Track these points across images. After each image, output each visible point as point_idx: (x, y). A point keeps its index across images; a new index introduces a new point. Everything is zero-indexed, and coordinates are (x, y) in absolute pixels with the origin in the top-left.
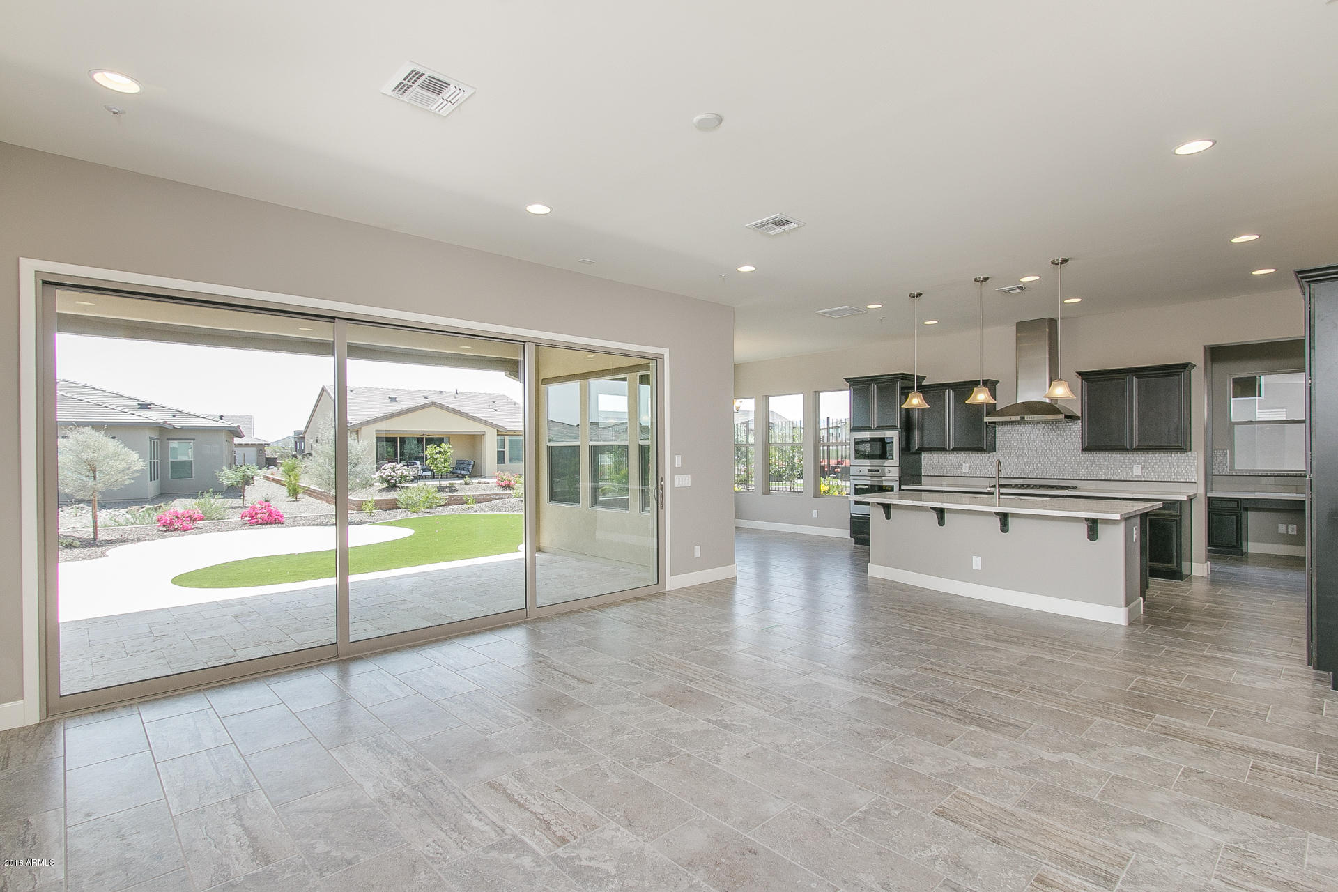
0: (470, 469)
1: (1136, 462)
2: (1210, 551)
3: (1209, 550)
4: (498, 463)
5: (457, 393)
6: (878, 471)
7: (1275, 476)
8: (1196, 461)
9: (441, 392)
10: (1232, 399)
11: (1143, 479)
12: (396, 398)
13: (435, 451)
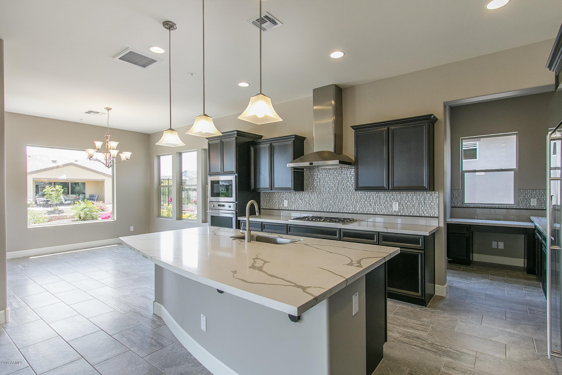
0: (96, 199)
1: (395, 200)
2: (449, 262)
3: (449, 260)
6: (223, 206)
7: (490, 208)
8: (438, 199)
10: (463, 160)
11: (399, 214)
12: (56, 161)
13: (51, 190)
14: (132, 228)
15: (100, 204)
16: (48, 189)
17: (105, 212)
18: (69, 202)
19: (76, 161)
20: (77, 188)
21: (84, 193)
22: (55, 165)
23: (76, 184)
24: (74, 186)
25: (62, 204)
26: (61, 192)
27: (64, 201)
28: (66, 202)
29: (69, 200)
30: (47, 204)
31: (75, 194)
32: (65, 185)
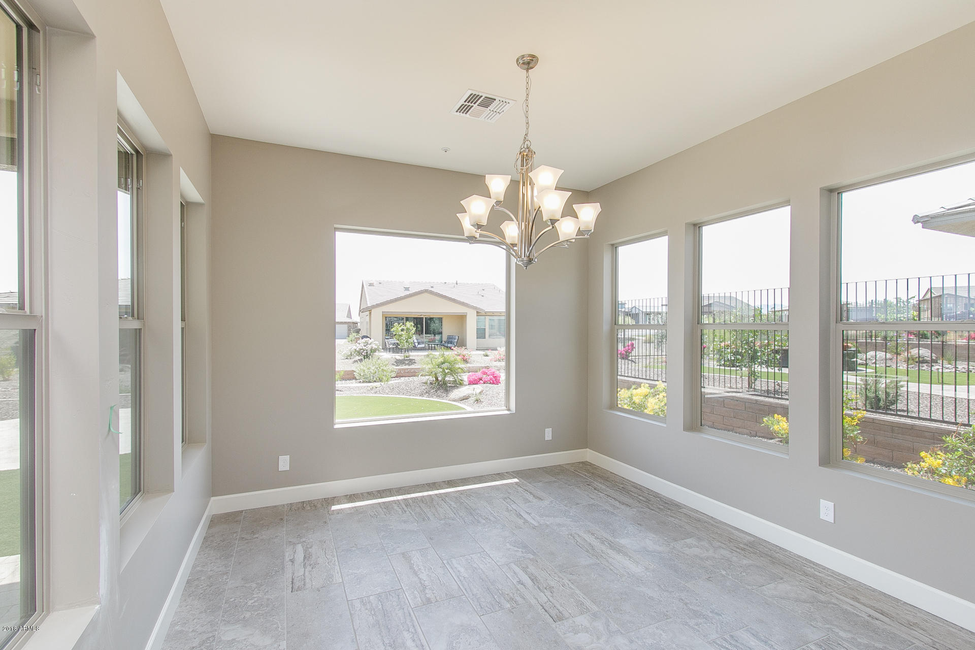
0: (455, 343)
4: (477, 338)
5: (457, 284)
9: (445, 283)
12: (409, 288)
13: (400, 328)
14: (548, 434)
15: (462, 351)
16: (397, 328)
17: (468, 365)
18: (423, 346)
19: (432, 287)
20: (433, 326)
21: (441, 333)
22: (408, 293)
23: (431, 319)
24: (429, 321)
25: (415, 349)
26: (413, 331)
27: (416, 344)
28: (420, 346)
29: (423, 343)
30: (397, 349)
31: (430, 334)
32: (418, 321)
